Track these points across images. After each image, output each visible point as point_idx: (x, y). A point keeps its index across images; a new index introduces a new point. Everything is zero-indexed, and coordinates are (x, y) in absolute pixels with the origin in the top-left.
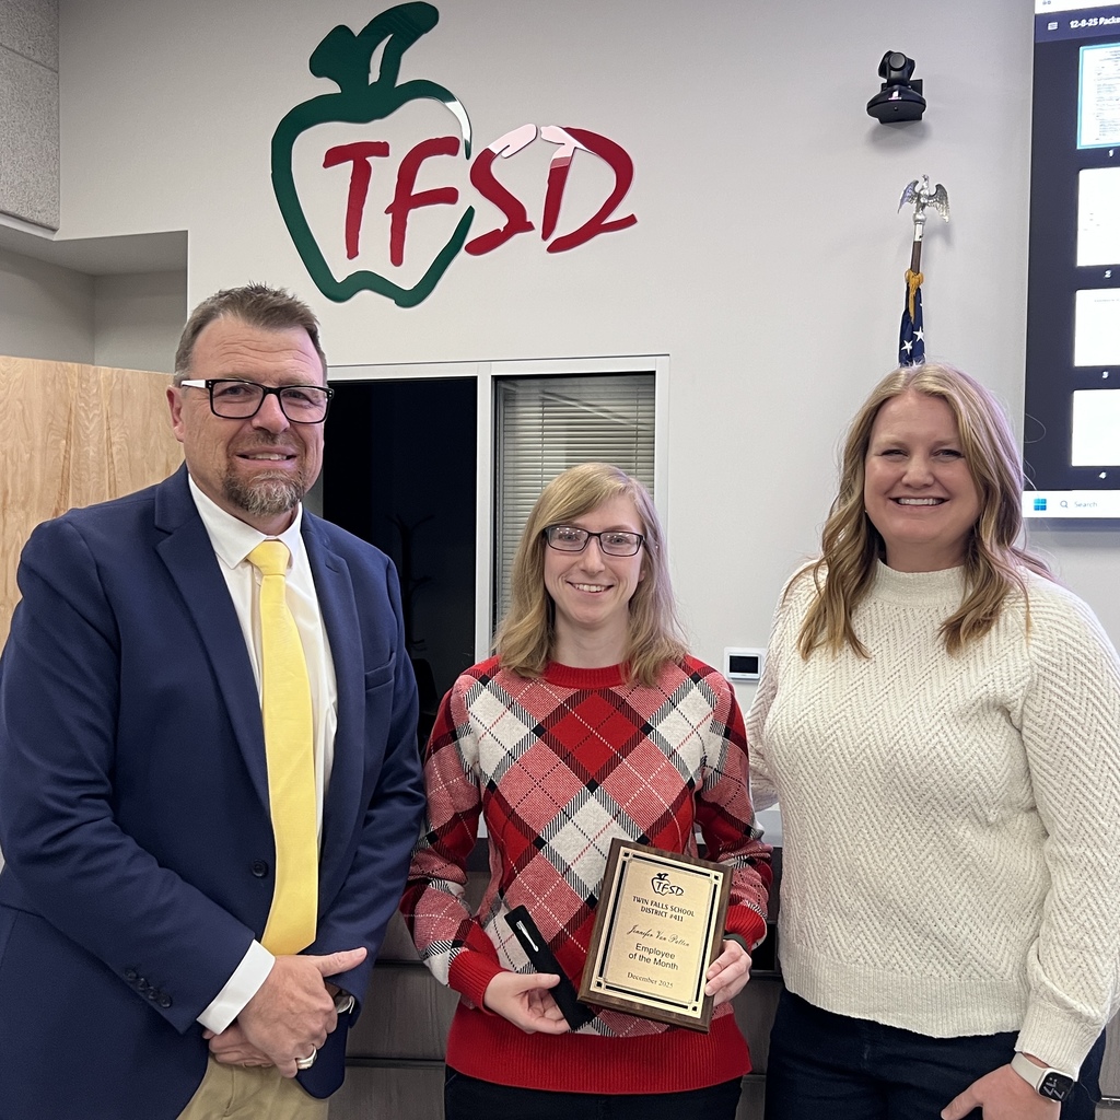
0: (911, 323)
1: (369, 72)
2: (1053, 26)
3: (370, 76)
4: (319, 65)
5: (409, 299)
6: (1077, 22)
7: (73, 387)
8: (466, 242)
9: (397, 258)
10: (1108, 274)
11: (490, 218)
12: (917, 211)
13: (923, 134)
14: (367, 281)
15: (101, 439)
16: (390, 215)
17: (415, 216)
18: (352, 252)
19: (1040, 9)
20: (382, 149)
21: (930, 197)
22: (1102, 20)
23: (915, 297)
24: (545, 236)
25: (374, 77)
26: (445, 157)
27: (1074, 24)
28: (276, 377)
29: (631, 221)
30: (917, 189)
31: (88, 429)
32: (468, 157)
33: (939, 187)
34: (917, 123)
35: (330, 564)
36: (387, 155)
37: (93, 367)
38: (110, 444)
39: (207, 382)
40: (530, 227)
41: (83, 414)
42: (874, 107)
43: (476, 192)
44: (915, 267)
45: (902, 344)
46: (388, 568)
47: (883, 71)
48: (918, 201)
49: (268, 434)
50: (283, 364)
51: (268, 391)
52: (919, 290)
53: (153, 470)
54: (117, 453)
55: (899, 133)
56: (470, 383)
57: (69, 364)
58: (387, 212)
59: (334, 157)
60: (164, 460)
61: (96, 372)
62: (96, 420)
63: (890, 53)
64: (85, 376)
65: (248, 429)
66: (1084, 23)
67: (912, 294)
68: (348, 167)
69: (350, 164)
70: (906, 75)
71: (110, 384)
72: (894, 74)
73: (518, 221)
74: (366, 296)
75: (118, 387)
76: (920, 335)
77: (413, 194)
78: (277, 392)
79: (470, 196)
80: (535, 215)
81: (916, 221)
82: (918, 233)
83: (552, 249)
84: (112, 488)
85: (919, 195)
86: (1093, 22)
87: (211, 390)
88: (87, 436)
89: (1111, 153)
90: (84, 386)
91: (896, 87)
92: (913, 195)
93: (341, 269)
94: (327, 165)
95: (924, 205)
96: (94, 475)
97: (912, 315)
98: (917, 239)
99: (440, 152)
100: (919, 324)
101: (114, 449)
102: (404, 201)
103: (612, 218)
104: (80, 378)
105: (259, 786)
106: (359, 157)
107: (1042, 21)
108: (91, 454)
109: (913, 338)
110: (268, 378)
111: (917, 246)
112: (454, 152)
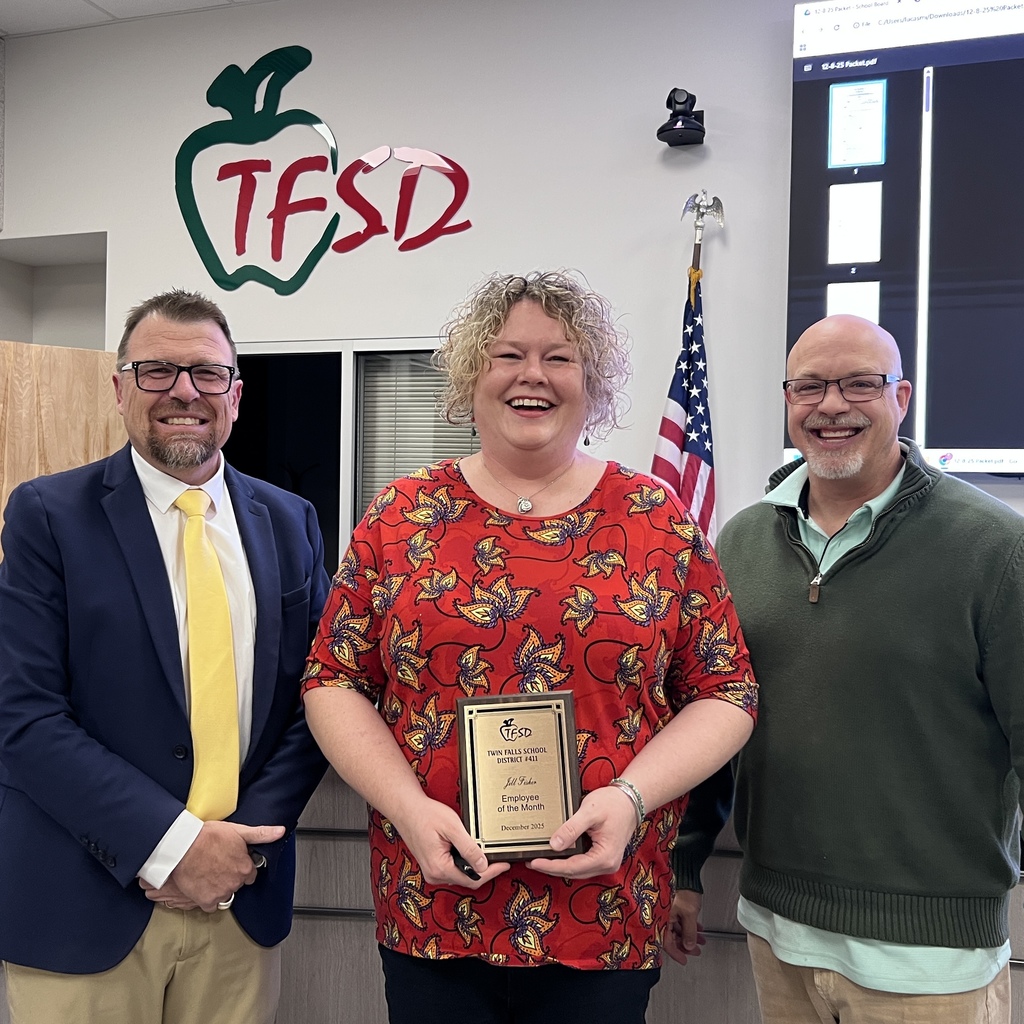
0: (693, 310)
1: (255, 103)
2: (808, 68)
3: (256, 106)
4: (215, 97)
5: (286, 288)
6: (827, 65)
7: (9, 361)
8: (333, 242)
9: (277, 255)
10: (853, 271)
11: (352, 223)
12: (698, 219)
13: (704, 155)
14: (251, 273)
15: (31, 404)
16: (272, 220)
17: (291, 220)
18: (241, 250)
19: (798, 54)
20: (265, 166)
21: (708, 207)
22: (848, 63)
23: (696, 289)
24: (397, 237)
25: (259, 107)
26: (317, 172)
27: (825, 67)
28: (189, 359)
29: (466, 225)
30: (697, 201)
31: (21, 395)
32: (335, 172)
33: (715, 199)
34: (699, 147)
35: (252, 510)
36: (269, 170)
37: (26, 345)
38: (39, 406)
39: (133, 365)
40: (384, 230)
41: (17, 382)
42: (664, 133)
43: (341, 201)
44: (696, 265)
45: (685, 328)
46: (308, 511)
47: (670, 104)
48: (698, 210)
49: (182, 404)
50: (194, 349)
51: (182, 369)
52: (698, 283)
53: (75, 428)
54: (46, 415)
55: (683, 154)
56: (336, 357)
57: (6, 342)
58: (269, 217)
59: (226, 172)
60: (83, 421)
61: (28, 348)
62: (28, 388)
63: (675, 90)
64: (19, 352)
65: (165, 399)
66: (833, 66)
67: (693, 287)
68: (237, 181)
69: (239, 178)
70: (688, 108)
71: (40, 358)
72: (678, 107)
73: (375, 226)
74: (251, 286)
75: (47, 361)
76: (699, 320)
77: (290, 202)
78: (189, 370)
79: (336, 204)
80: (389, 220)
81: (697, 227)
82: (699, 237)
83: (403, 248)
84: (41, 443)
85: (699, 206)
86: (841, 65)
87: (136, 369)
88: (21, 401)
89: (856, 171)
90: (18, 360)
91: (680, 117)
92: (693, 205)
93: (231, 264)
94: (220, 178)
95: (703, 214)
96: (26, 433)
97: (693, 304)
98: (697, 242)
99: (312, 169)
100: (699, 310)
101: (43, 412)
102: (283, 208)
103: (452, 223)
104: (16, 353)
105: (175, 686)
106: (246, 171)
107: (799, 64)
108: (24, 415)
109: (693, 323)
110: (182, 359)
111: (698, 248)
112: (323, 168)
